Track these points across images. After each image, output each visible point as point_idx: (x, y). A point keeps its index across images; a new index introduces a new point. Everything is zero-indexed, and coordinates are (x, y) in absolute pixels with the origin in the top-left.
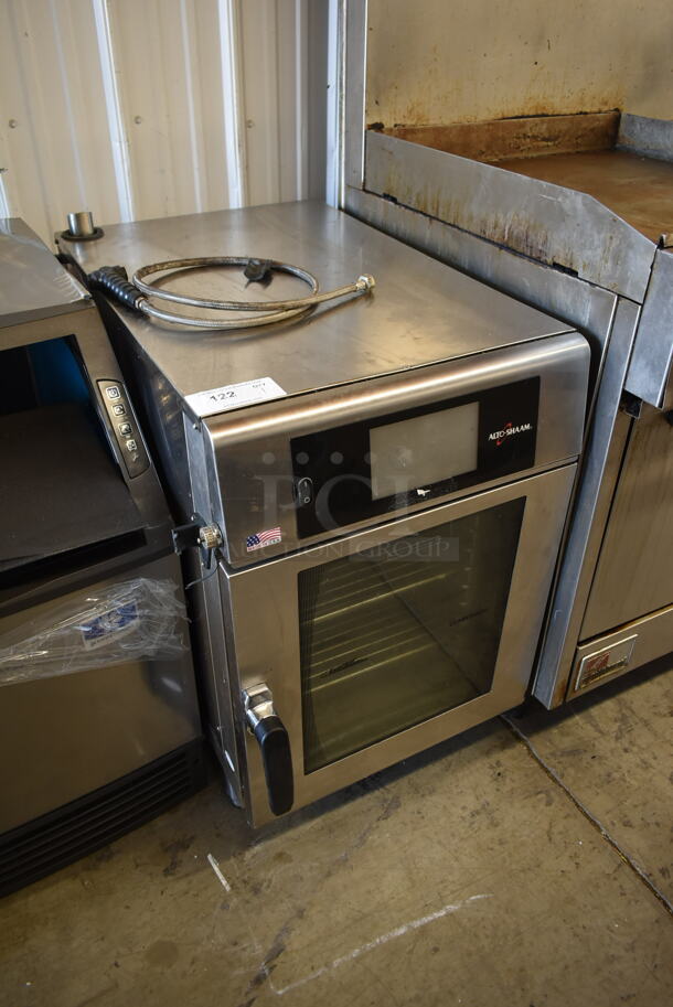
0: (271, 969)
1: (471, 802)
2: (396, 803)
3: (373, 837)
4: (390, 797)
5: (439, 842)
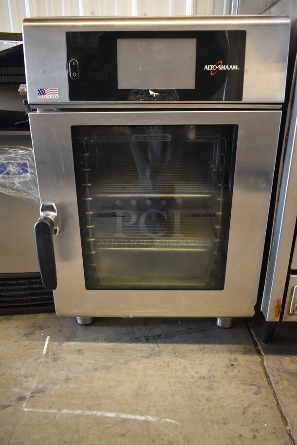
0: (31, 397)
1: (204, 371)
2: (159, 354)
3: (133, 364)
4: (157, 349)
5: (169, 382)
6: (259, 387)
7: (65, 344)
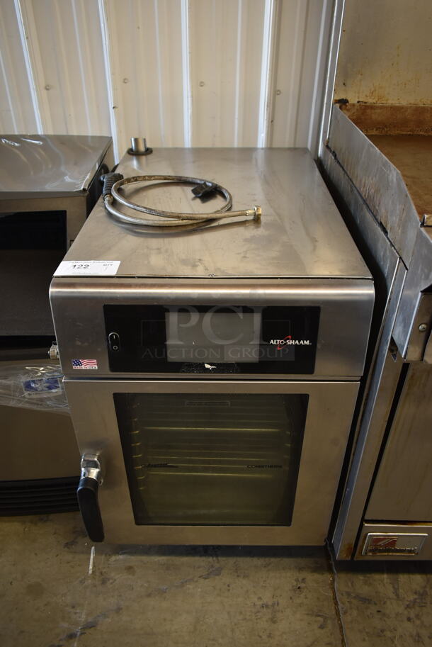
0: (82, 634)
1: (267, 598)
2: (218, 572)
3: (190, 586)
4: (217, 565)
5: (229, 613)
6: (325, 619)
7: (113, 558)
